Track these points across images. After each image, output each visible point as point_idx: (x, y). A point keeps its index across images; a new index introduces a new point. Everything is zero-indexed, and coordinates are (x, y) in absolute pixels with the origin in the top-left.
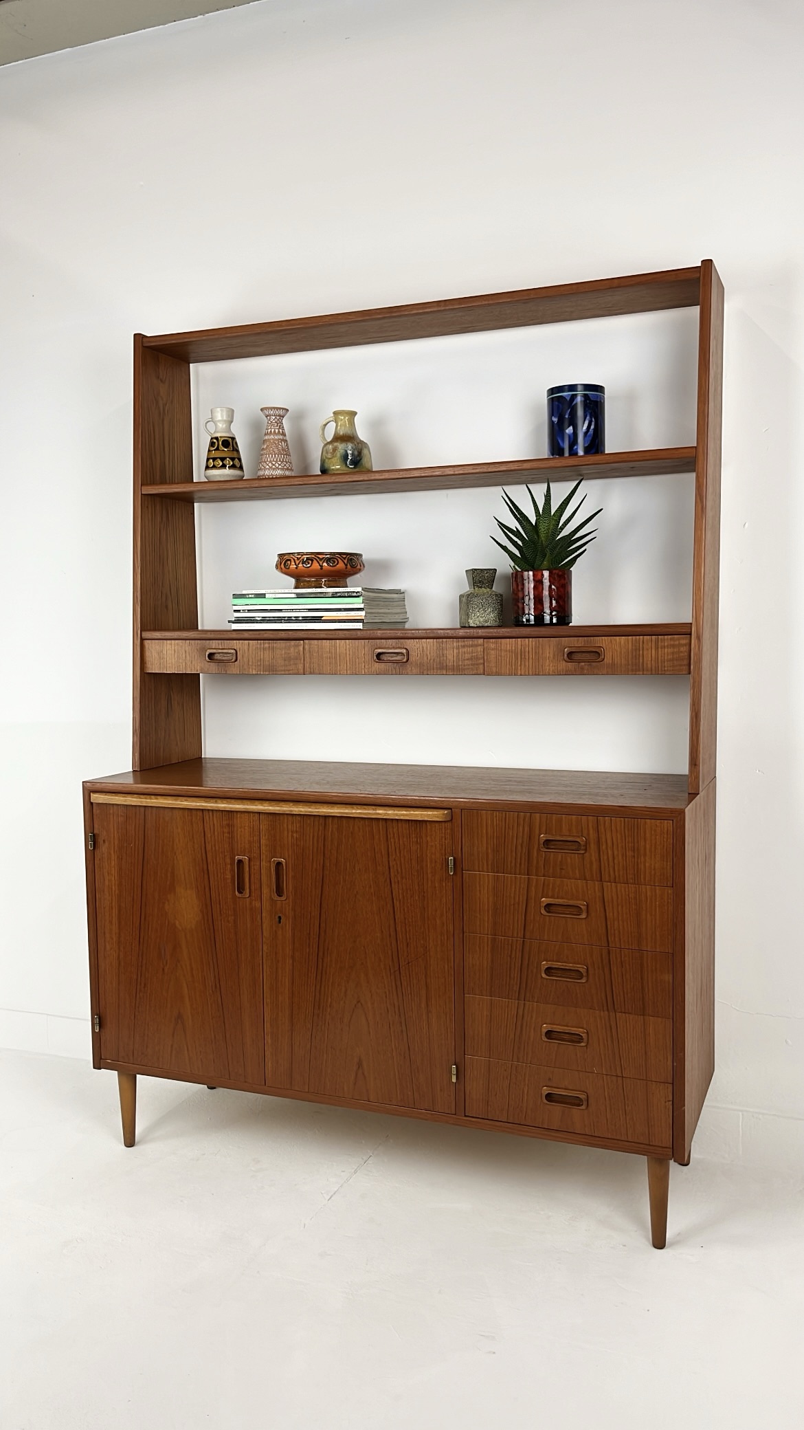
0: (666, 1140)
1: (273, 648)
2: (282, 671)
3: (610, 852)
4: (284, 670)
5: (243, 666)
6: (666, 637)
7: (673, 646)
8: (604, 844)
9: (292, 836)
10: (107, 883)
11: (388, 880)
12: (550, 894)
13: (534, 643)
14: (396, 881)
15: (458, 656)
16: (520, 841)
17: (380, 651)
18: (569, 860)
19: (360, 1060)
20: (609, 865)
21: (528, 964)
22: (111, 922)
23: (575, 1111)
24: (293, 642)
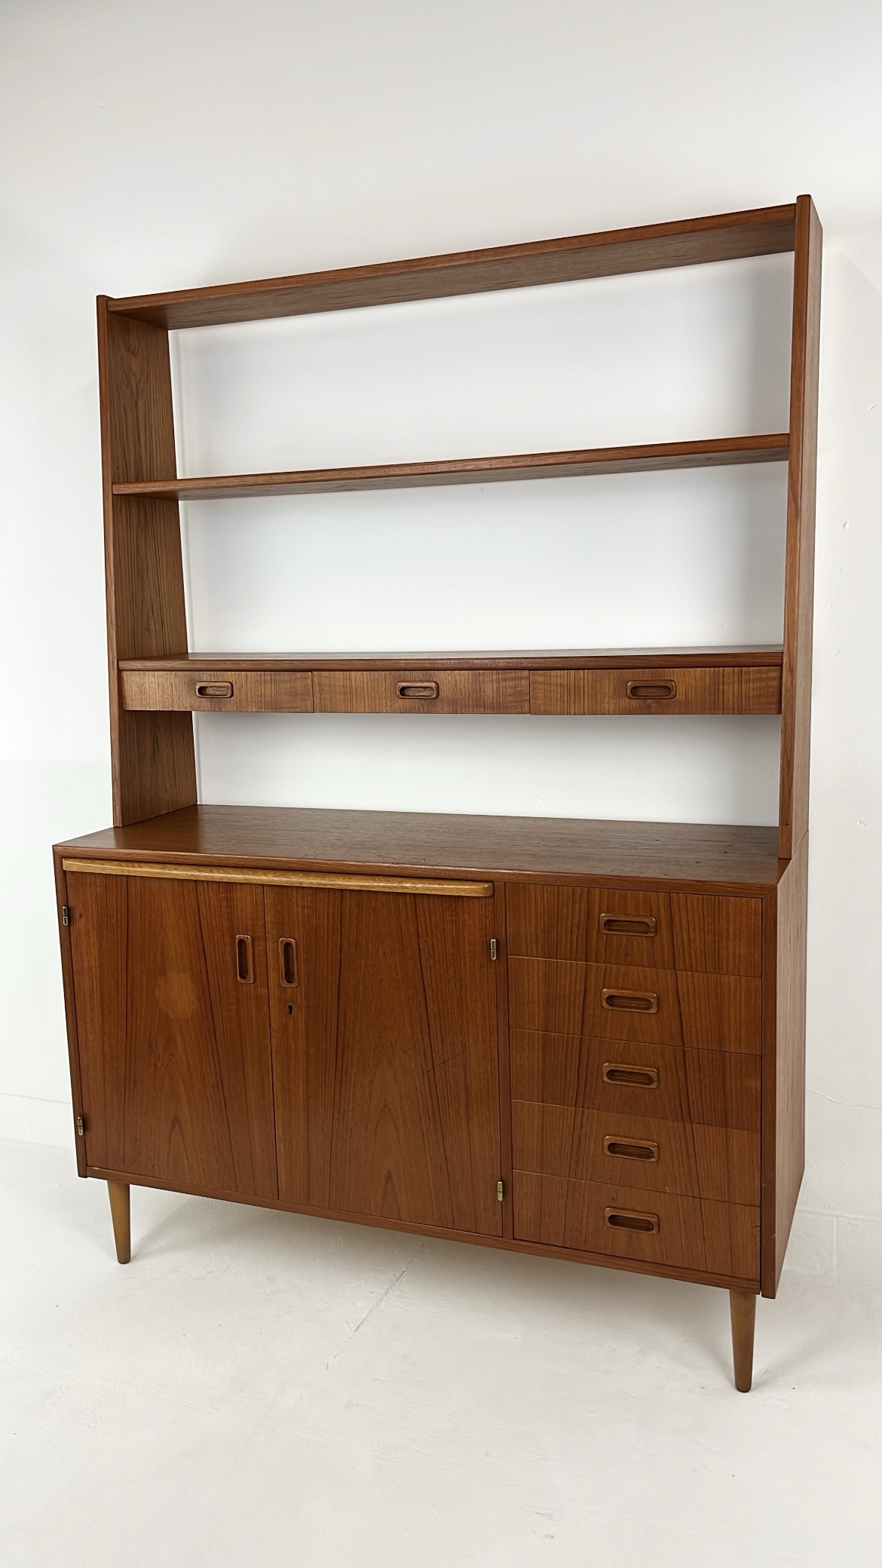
0: (752, 1269)
1: (275, 681)
2: (287, 708)
3: (685, 935)
4: (290, 707)
5: (240, 702)
6: (751, 669)
7: (760, 680)
8: (678, 924)
9: (303, 912)
10: (86, 964)
11: (419, 966)
12: (613, 984)
13: (590, 676)
14: (428, 966)
15: (498, 690)
16: (576, 921)
17: (404, 684)
18: (635, 943)
19: (389, 1172)
20: (684, 950)
21: (587, 1066)
22: (92, 1010)
23: (644, 1235)
24: (299, 674)
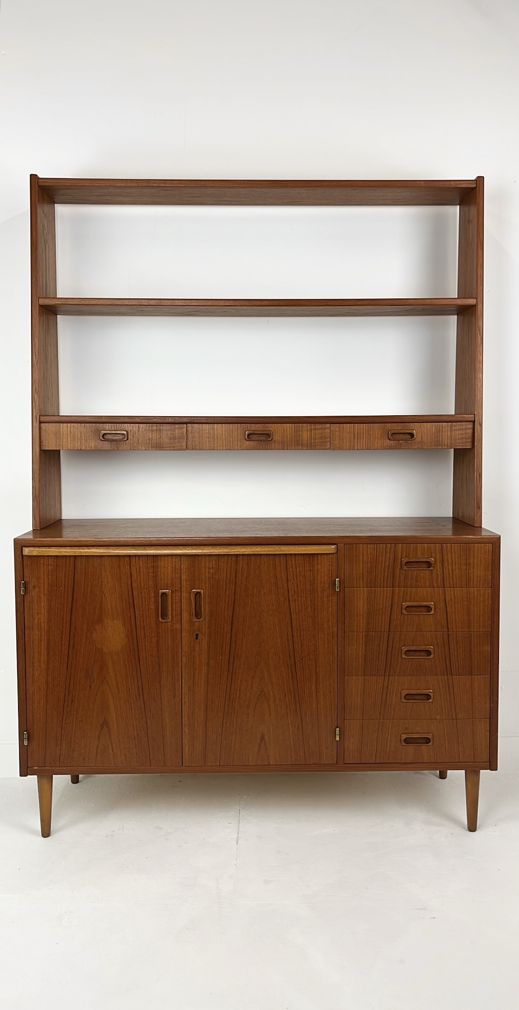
0: (485, 756)
1: (160, 430)
2: (167, 447)
3: (450, 567)
4: (170, 447)
5: (134, 444)
6: (457, 423)
7: (462, 429)
8: (446, 562)
9: (209, 572)
10: (36, 621)
11: (287, 600)
12: (408, 598)
13: (367, 427)
14: (293, 599)
15: (311, 435)
16: (387, 564)
17: (249, 432)
18: (422, 575)
19: (262, 734)
20: (449, 576)
21: (392, 650)
23: (424, 748)
24: (177, 426)
